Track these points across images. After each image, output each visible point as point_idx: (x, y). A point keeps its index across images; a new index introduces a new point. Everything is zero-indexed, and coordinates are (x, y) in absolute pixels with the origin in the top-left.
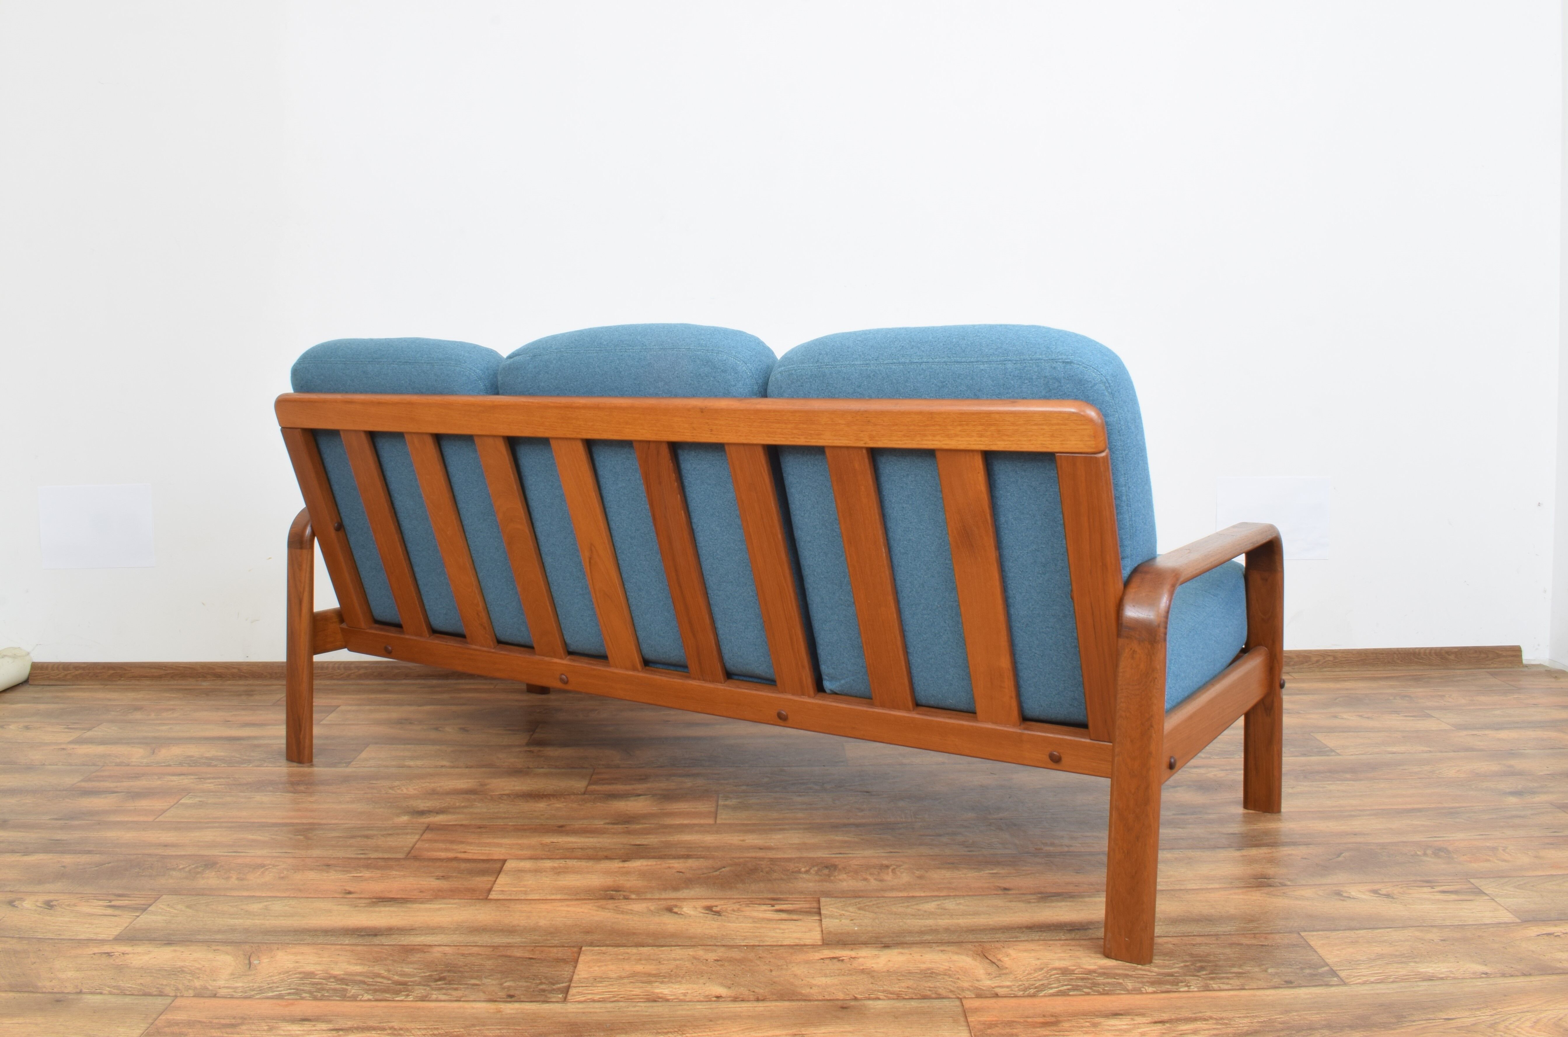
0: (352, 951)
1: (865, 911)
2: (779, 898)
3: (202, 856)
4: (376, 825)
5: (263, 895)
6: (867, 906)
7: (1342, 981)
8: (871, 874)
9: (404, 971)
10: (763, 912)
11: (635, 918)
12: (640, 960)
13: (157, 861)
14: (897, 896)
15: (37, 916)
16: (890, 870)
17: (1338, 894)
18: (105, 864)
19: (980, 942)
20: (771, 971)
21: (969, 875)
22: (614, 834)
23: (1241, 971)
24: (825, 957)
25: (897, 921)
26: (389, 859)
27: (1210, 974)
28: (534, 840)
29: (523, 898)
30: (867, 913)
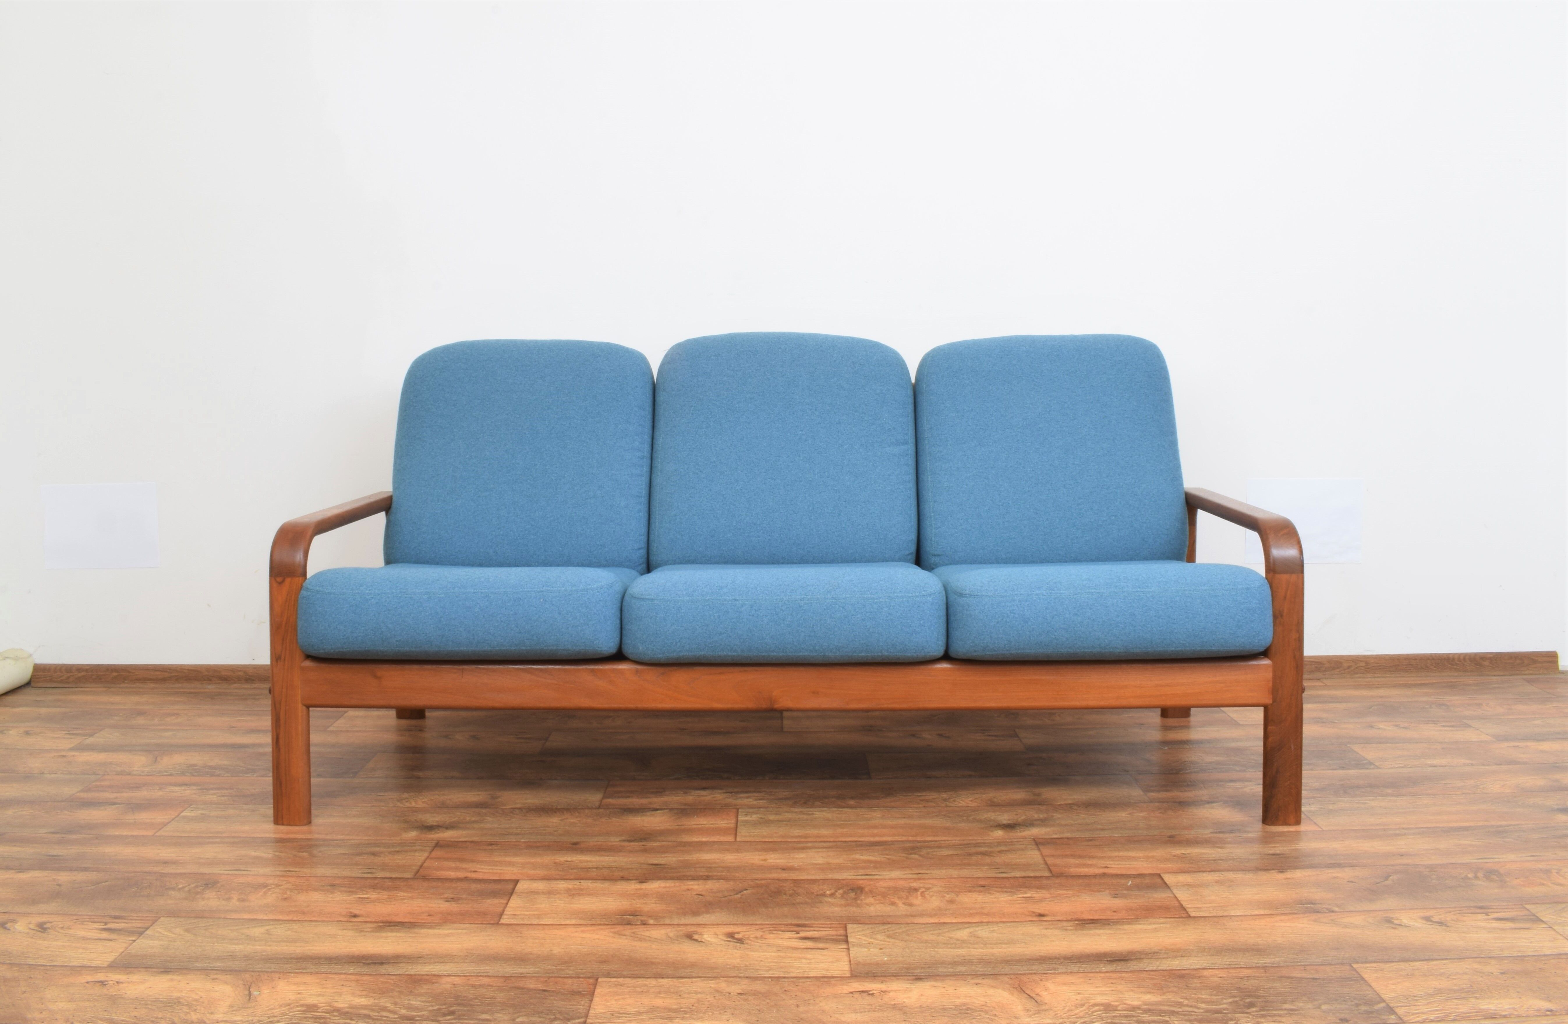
0: (357, 981)
1: (894, 939)
2: (804, 924)
3: (202, 874)
4: (384, 841)
5: (265, 918)
6: (897, 932)
7: (1401, 1019)
8: (899, 898)
9: (411, 1005)
10: (788, 940)
11: (654, 946)
12: (660, 992)
13: (156, 880)
14: (928, 922)
15: (29, 939)
16: (919, 893)
17: (1389, 921)
18: (102, 883)
19: (1017, 974)
20: (798, 1006)
21: (1002, 899)
22: (630, 852)
23: (1292, 1007)
24: (854, 990)
25: (929, 950)
26: (396, 878)
27: (1261, 1010)
28: (548, 859)
29: (535, 923)
30: (897, 941)
